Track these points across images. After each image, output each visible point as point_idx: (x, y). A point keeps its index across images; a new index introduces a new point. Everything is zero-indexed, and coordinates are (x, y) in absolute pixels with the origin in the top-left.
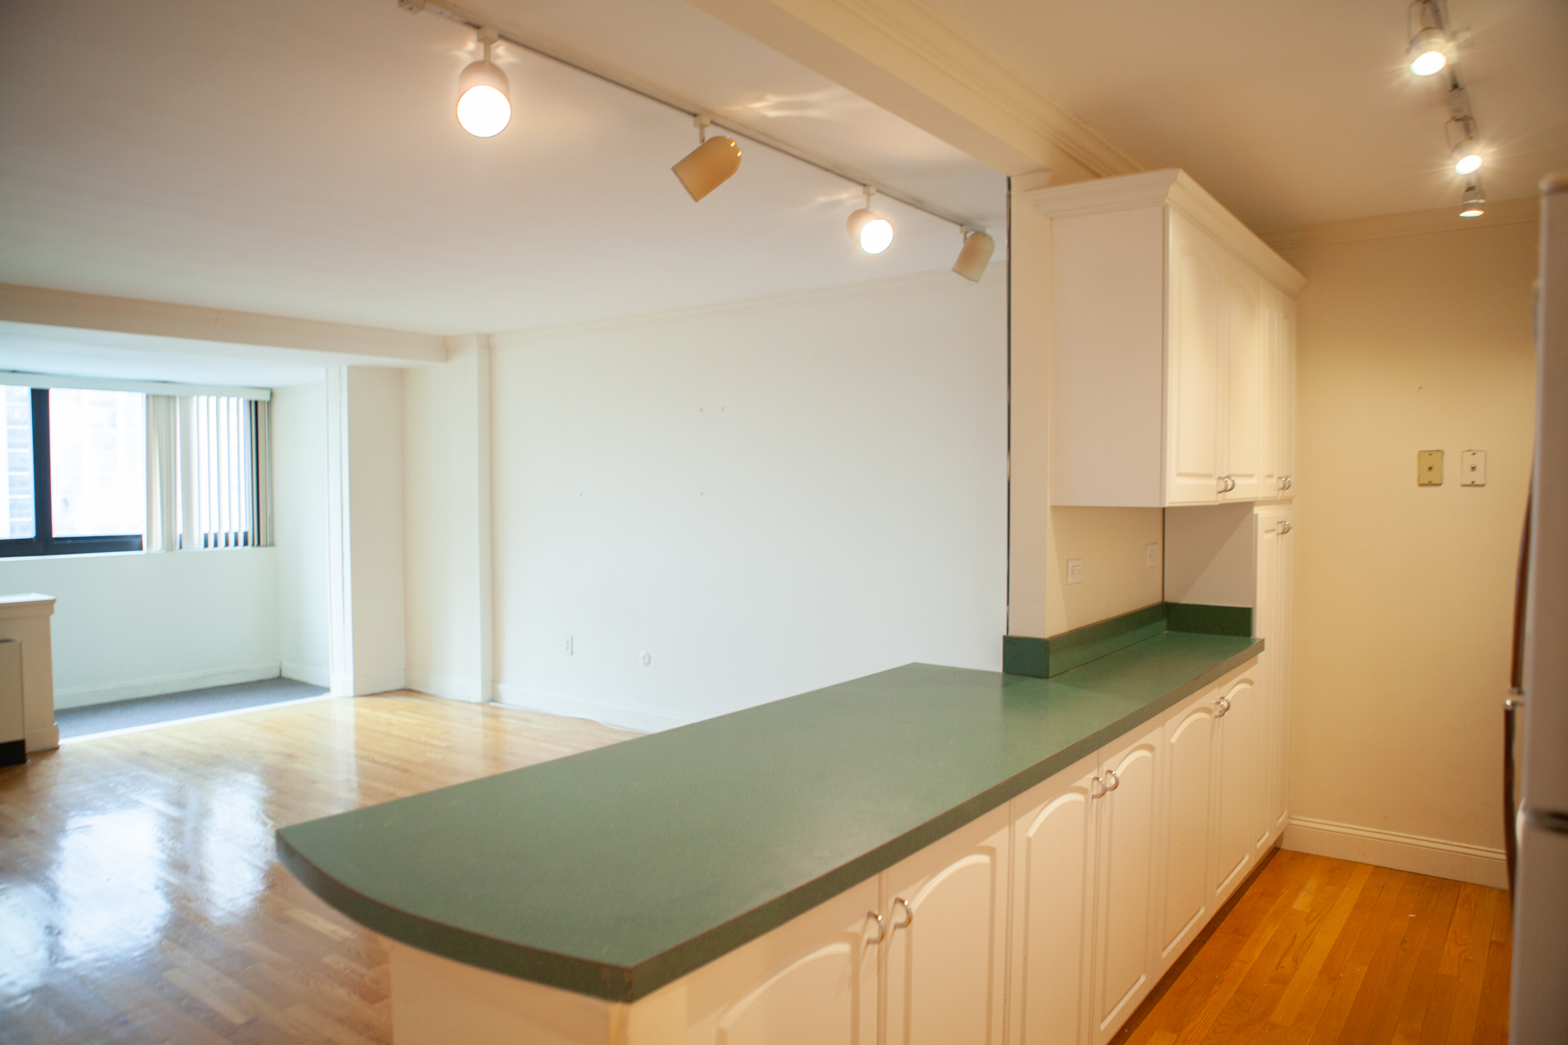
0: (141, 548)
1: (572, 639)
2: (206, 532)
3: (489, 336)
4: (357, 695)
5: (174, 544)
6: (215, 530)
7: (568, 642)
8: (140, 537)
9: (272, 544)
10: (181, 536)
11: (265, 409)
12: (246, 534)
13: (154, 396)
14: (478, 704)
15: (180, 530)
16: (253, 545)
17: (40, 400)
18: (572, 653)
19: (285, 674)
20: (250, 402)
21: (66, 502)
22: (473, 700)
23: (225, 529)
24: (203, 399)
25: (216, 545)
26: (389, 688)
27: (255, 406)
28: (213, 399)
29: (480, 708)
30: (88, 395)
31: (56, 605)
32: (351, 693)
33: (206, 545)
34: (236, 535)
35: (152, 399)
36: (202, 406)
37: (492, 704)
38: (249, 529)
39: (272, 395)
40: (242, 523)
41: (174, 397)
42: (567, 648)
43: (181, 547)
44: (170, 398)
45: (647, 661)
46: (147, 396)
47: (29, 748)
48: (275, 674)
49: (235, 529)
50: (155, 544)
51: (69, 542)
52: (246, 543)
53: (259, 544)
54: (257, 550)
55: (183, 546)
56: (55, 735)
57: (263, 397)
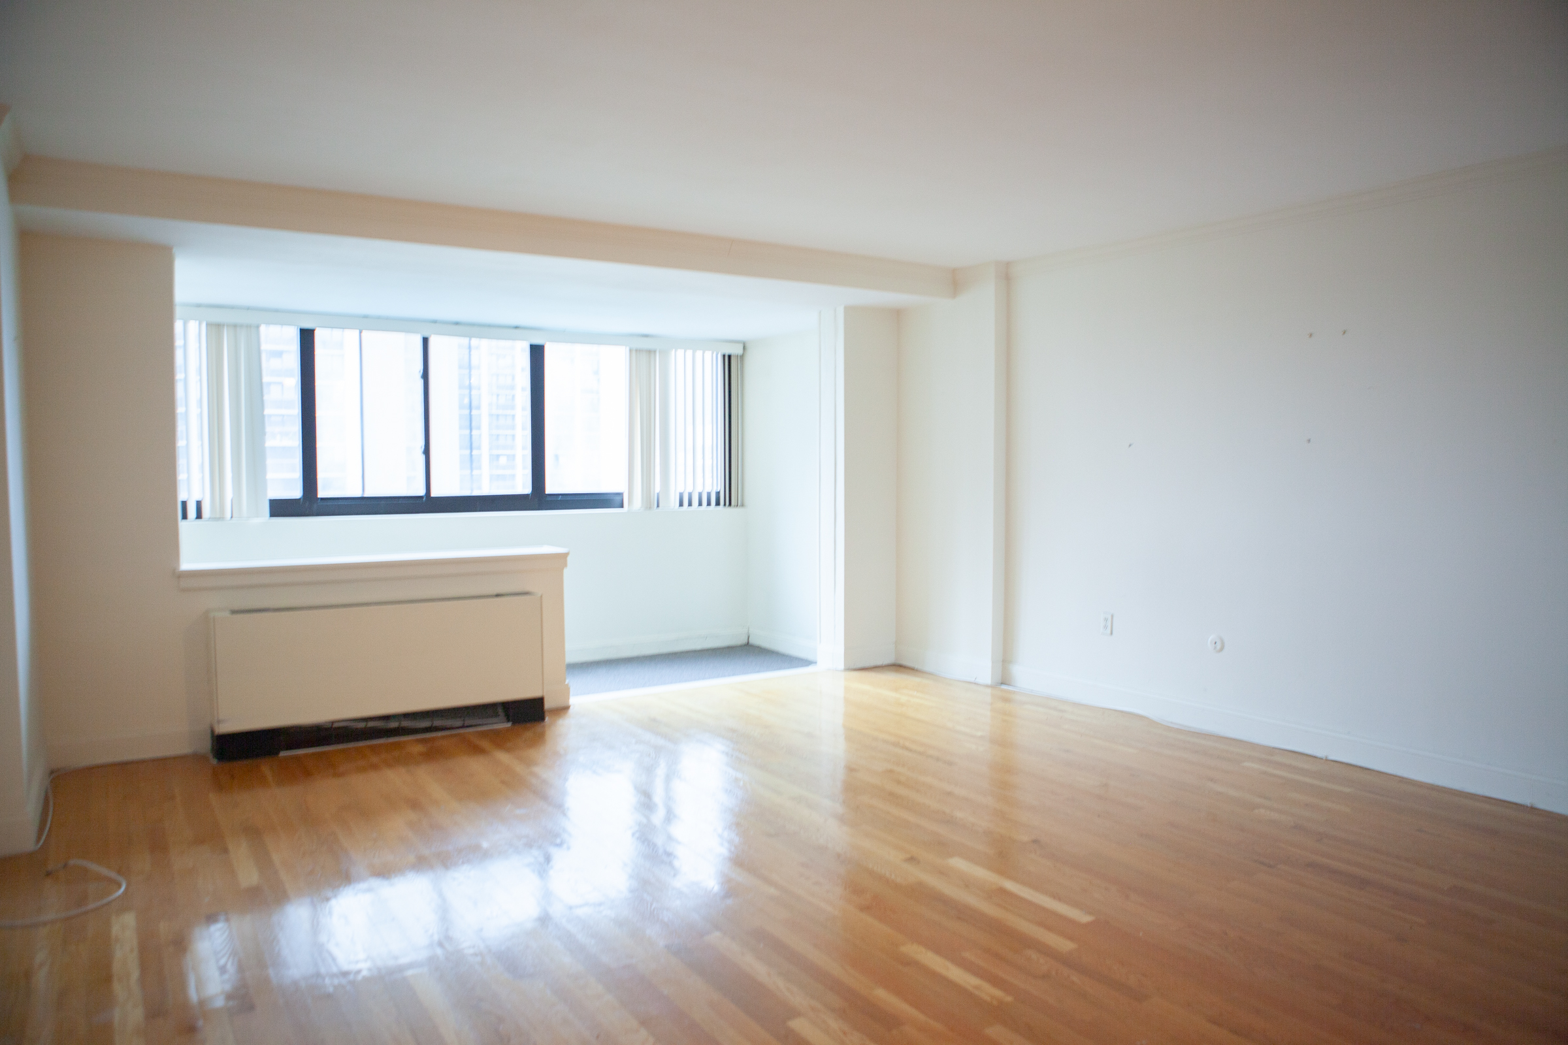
0: (622, 506)
1: (1112, 616)
2: (682, 491)
3: (1008, 264)
4: (849, 669)
5: (654, 503)
6: (689, 489)
7: (1106, 620)
8: (621, 494)
9: (742, 505)
10: (658, 494)
11: (738, 362)
12: (718, 494)
13: (636, 350)
14: (987, 686)
15: (658, 489)
16: (725, 505)
17: (537, 353)
18: (1112, 633)
19: (753, 641)
20: (724, 356)
21: (557, 457)
22: (979, 681)
23: (699, 489)
24: (680, 352)
25: (690, 504)
26: (879, 663)
27: (728, 360)
28: (689, 353)
29: (989, 691)
30: (579, 348)
31: (569, 558)
32: (842, 666)
33: (681, 504)
34: (709, 495)
35: (635, 352)
36: (679, 359)
37: (1004, 687)
38: (720, 487)
39: (744, 348)
40: (713, 483)
41: (655, 351)
42: (1105, 627)
43: (658, 506)
44: (650, 352)
45: (1219, 646)
46: (631, 351)
47: (548, 705)
48: (743, 641)
49: (708, 489)
50: (635, 503)
51: (560, 498)
52: (718, 504)
53: (730, 504)
54: (728, 510)
55: (660, 505)
56: (566, 692)
57: (735, 350)
